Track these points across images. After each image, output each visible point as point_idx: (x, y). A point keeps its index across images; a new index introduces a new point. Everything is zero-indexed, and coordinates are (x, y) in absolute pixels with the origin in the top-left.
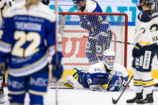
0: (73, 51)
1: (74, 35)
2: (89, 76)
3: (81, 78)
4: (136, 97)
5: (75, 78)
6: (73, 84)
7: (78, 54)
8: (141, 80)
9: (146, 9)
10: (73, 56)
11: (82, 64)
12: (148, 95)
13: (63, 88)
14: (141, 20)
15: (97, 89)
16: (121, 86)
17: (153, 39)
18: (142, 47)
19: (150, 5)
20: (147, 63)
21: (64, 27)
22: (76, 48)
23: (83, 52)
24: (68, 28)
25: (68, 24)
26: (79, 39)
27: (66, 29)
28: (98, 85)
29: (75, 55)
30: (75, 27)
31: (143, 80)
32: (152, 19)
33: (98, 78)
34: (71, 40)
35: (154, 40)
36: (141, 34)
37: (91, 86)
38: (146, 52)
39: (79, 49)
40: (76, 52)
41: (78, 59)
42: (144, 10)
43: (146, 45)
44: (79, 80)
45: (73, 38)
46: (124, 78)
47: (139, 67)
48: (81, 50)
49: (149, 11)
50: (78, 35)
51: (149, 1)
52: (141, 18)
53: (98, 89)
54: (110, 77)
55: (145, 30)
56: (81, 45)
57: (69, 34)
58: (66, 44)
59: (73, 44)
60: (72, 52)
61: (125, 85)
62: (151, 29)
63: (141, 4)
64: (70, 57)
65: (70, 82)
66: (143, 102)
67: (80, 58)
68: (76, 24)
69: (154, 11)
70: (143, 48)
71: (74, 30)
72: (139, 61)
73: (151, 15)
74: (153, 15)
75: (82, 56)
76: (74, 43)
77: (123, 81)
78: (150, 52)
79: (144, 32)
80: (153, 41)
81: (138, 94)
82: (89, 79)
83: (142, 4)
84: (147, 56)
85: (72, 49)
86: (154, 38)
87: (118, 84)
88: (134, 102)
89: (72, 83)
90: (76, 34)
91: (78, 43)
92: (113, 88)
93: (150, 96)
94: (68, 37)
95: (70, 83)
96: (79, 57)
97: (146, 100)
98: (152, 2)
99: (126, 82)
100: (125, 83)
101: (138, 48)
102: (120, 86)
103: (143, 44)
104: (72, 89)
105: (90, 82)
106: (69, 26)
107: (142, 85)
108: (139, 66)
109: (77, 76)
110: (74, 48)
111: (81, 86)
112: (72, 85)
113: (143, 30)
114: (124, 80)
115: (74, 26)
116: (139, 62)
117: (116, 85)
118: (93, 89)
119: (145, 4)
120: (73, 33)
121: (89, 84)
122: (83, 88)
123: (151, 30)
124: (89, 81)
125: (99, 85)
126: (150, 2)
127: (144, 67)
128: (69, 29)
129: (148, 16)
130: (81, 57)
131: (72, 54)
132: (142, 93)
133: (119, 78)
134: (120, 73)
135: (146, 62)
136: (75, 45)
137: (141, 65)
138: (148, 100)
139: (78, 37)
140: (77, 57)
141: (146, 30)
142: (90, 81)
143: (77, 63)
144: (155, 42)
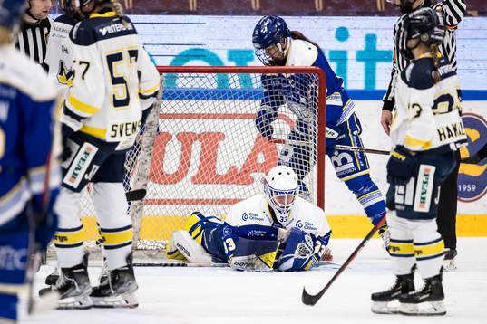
0: (185, 167)
1: (186, 127)
2: (227, 232)
3: (208, 238)
4: (397, 286)
5: (195, 238)
6: (189, 254)
7: (198, 176)
8: (411, 241)
9: (422, 56)
10: (184, 180)
11: (207, 201)
12: (429, 281)
13: (161, 265)
14: (410, 85)
15: (248, 265)
16: (311, 258)
17: (440, 135)
18: (414, 154)
19: (433, 46)
20: (424, 196)
21: (159, 106)
22: (192, 161)
23: (210, 171)
24: (169, 107)
25: (170, 98)
26: (199, 135)
27: (165, 111)
28: (251, 256)
29: (189, 177)
30: (188, 105)
31: (415, 241)
32: (438, 81)
33: (251, 237)
34: (179, 139)
35: (443, 136)
36: (411, 121)
37: (234, 260)
38: (423, 168)
39: (198, 162)
40: (193, 170)
41: (197, 189)
42: (416, 58)
43: (422, 150)
44: (203, 244)
45: (184, 134)
46: (319, 238)
47: (403, 208)
48: (204, 164)
49: (431, 61)
50: (196, 125)
51: (430, 35)
52: (411, 78)
53: (251, 266)
54: (283, 233)
55: (421, 109)
56: (204, 151)
57: (173, 124)
58: (167, 148)
59: (183, 149)
60: (181, 170)
61: (320, 255)
62: (435, 107)
63: (409, 42)
64: (175, 182)
65: (182, 248)
66: (416, 298)
67: (201, 186)
68: (190, 98)
69: (442, 61)
70: (416, 156)
71: (186, 112)
72: (403, 193)
73: (436, 69)
74: (441, 71)
75: (209, 179)
76: (187, 145)
77: (315, 245)
78: (432, 169)
79: (418, 114)
80: (441, 140)
81: (400, 278)
82: (227, 241)
83: (413, 43)
84: (424, 179)
85: (183, 163)
86: (441, 132)
87: (304, 252)
88: (392, 299)
89: (186, 251)
90: (191, 122)
91: (196, 148)
92: (289, 264)
93: (433, 283)
94: (171, 132)
95: (182, 252)
96: (199, 182)
97: (423, 292)
98: (437, 37)
99: (323, 246)
100: (321, 249)
101: (403, 158)
102: (308, 257)
103: (415, 147)
104: (183, 265)
105: (231, 249)
106: (173, 102)
107: (413, 255)
108: (403, 205)
109: (200, 233)
110: (187, 159)
111: (208, 258)
112: (186, 256)
113: (417, 108)
114: (318, 242)
115: (185, 101)
116: (404, 195)
117: (297, 255)
118: (238, 267)
119: (420, 43)
120: (184, 121)
121: (227, 252)
122: (213, 264)
123: (435, 110)
124: (228, 245)
125: (255, 256)
126: (432, 36)
127: (417, 208)
128: (172, 111)
129: (429, 72)
130: (205, 183)
131: (183, 176)
132: (411, 276)
133: (306, 236)
134: (309, 226)
135: (423, 193)
136: (190, 151)
137: (409, 202)
138: (430, 293)
139: (198, 132)
140: (196, 183)
141: (423, 109)
142: (230, 244)
143: (195, 197)
144: (444, 142)
